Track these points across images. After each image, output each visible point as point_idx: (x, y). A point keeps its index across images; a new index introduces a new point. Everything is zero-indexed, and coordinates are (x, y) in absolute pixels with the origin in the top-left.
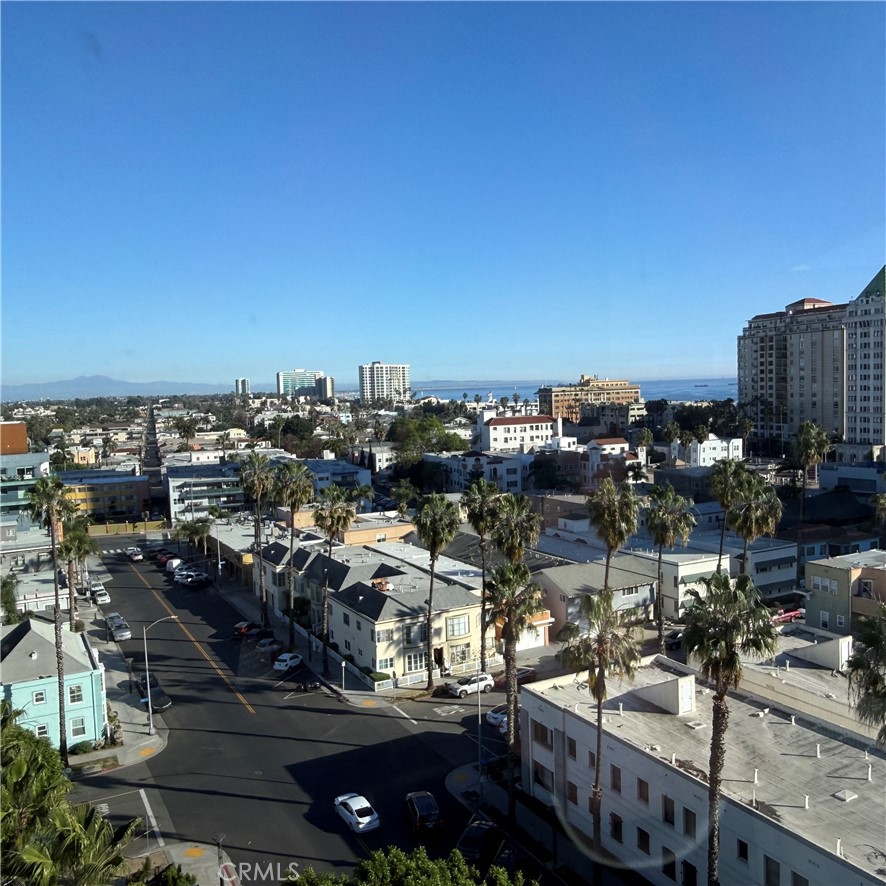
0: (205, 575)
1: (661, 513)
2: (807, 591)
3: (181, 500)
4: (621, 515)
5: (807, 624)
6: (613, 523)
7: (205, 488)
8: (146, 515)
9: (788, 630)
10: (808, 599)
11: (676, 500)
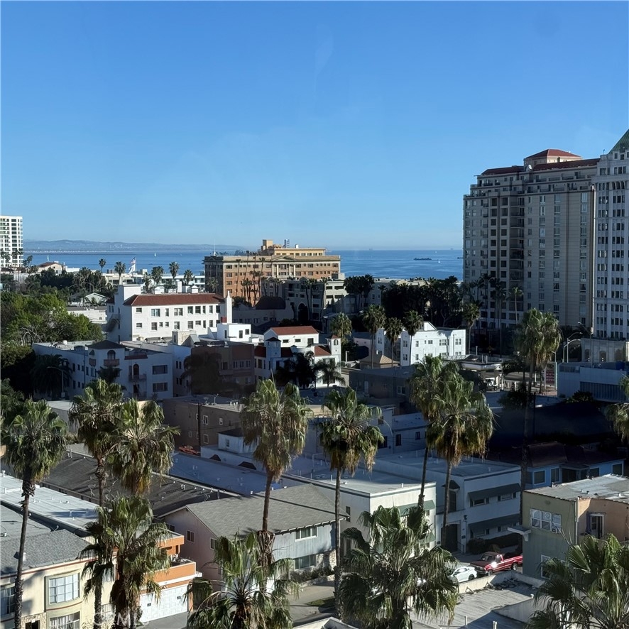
1: (339, 427)
2: (524, 530)
4: (285, 429)
5: (526, 573)
6: (274, 439)
9: (500, 582)
10: (526, 539)
11: (358, 410)
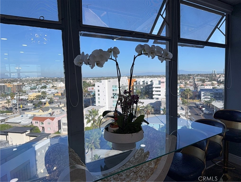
0: (211, 112)
3: (204, 96)
7: (209, 94)
8: (196, 98)
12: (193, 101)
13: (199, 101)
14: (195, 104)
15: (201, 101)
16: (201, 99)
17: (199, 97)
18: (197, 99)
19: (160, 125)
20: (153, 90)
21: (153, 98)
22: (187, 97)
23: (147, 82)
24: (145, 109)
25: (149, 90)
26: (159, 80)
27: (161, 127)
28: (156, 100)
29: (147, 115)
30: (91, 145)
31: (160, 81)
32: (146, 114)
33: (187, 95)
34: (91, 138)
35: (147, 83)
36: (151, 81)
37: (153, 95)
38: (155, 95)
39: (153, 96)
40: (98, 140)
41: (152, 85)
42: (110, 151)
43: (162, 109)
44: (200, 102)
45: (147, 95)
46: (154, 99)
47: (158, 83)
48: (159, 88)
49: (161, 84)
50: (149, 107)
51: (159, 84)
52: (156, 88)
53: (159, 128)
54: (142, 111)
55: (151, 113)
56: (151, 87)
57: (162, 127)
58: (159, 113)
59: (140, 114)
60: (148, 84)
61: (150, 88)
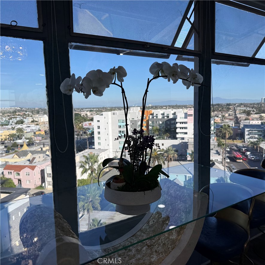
0: (258, 158)
3: (248, 135)
7: (257, 132)
8: (237, 138)
12: (233, 141)
13: (242, 142)
14: (236, 146)
15: (244, 142)
16: (244, 139)
17: (241, 136)
18: (238, 140)
19: (186, 176)
20: (177, 126)
21: (176, 138)
22: (225, 136)
23: (169, 114)
24: (165, 154)
25: (170, 126)
26: (184, 112)
27: (187, 179)
28: (181, 141)
29: (168, 162)
30: (88, 205)
31: (186, 114)
32: (166, 161)
33: (225, 133)
34: (88, 195)
35: (169, 116)
36: (174, 114)
37: (177, 133)
38: (179, 134)
39: (177, 135)
40: (98, 198)
41: (174, 119)
42: (115, 214)
43: (189, 154)
44: (244, 144)
45: (167, 134)
46: (178, 139)
47: (184, 117)
48: (185, 123)
49: (188, 117)
50: (171, 151)
51: (186, 117)
52: (180, 123)
53: (184, 180)
54: (160, 156)
55: (173, 160)
56: (173, 122)
57: (189, 179)
58: (185, 160)
59: (157, 160)
60: (170, 118)
61: (172, 124)
